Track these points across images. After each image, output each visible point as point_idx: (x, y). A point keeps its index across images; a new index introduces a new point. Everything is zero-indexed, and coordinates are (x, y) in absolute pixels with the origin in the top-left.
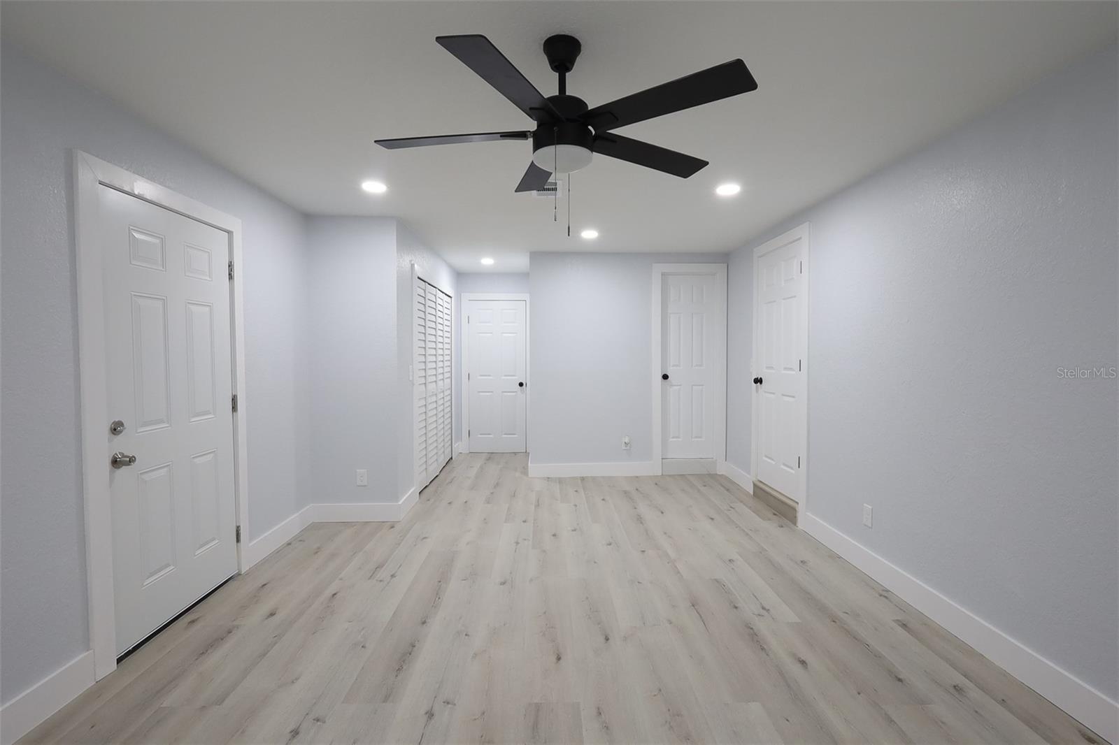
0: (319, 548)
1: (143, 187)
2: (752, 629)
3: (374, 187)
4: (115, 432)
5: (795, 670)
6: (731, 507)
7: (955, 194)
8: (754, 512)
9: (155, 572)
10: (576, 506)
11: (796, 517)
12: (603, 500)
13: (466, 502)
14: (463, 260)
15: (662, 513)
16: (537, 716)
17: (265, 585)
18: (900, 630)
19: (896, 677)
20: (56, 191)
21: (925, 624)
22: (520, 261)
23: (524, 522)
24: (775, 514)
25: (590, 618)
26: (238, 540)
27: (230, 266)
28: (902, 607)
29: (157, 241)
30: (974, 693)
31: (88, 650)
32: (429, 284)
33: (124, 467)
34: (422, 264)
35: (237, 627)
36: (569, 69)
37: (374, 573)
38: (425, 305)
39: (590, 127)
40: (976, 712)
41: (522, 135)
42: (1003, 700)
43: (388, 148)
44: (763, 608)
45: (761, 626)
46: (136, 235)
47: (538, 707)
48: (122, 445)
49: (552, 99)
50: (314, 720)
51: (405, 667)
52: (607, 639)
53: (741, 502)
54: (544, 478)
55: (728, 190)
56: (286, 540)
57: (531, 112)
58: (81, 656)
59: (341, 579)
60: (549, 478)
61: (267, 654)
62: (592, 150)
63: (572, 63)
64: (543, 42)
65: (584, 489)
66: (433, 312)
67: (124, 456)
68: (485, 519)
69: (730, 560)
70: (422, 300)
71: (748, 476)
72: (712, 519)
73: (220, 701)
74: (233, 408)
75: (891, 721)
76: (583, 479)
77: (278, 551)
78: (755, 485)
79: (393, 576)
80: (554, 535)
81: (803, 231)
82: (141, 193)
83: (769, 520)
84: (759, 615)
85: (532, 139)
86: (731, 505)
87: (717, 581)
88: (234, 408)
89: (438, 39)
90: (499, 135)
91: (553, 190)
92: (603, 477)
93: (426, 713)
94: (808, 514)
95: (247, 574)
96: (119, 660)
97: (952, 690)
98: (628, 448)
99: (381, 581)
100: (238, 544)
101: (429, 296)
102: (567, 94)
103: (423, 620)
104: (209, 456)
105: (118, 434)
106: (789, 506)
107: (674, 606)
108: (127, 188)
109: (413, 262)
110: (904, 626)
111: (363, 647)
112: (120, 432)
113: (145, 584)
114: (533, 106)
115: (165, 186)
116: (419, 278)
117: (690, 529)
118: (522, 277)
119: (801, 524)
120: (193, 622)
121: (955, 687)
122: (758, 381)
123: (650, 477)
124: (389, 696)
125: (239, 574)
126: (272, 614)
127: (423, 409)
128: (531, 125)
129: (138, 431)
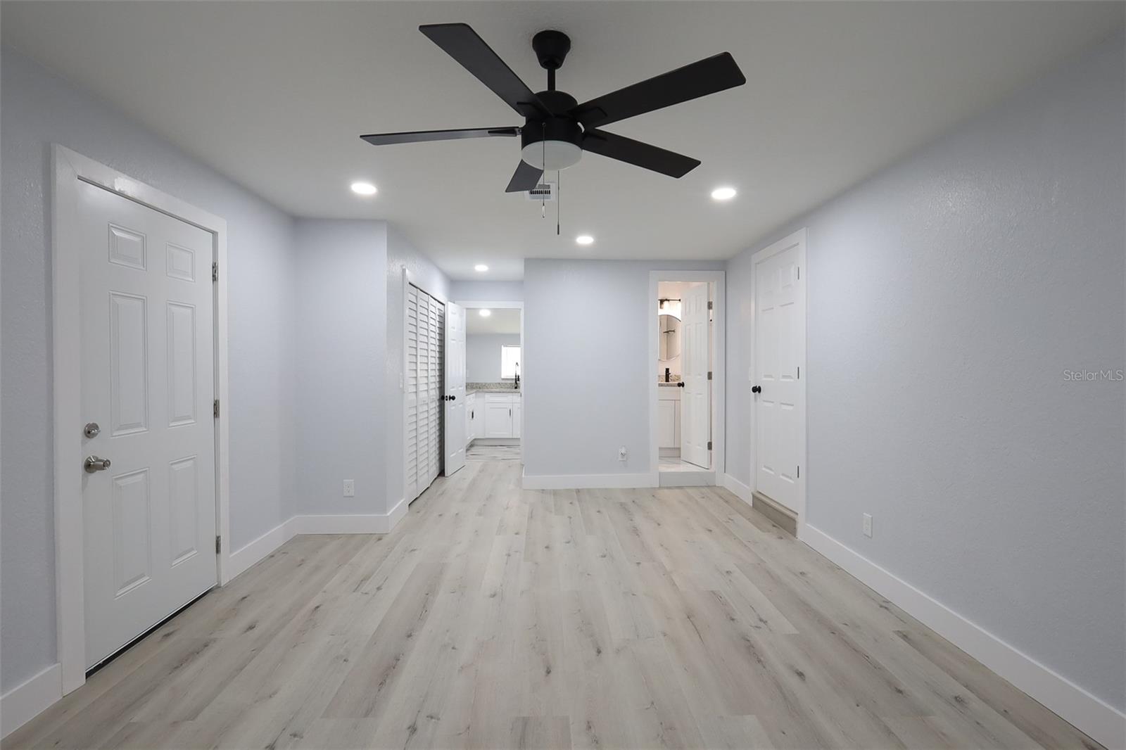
0: (303, 560)
1: (124, 184)
2: (748, 641)
3: (364, 189)
4: (88, 435)
5: (792, 681)
6: (730, 519)
7: (950, 196)
8: (753, 523)
9: (128, 583)
10: (570, 518)
11: (795, 528)
12: (599, 512)
13: (457, 514)
14: (457, 266)
15: (659, 525)
16: (524, 731)
17: (245, 597)
18: (901, 641)
19: (896, 688)
20: (32, 185)
21: (926, 635)
22: (514, 268)
23: (517, 534)
24: (774, 526)
25: (582, 630)
26: (218, 551)
27: (215, 267)
28: (902, 618)
29: (137, 239)
30: (975, 704)
31: (56, 662)
32: (421, 290)
33: (98, 471)
34: (413, 271)
35: (215, 640)
36: (558, 66)
37: (359, 586)
38: (416, 312)
39: (579, 124)
40: (978, 723)
41: (510, 131)
42: (1005, 711)
43: (374, 144)
44: (761, 620)
45: (758, 638)
46: (117, 233)
47: (525, 722)
48: (96, 449)
49: (540, 95)
50: (291, 735)
51: (387, 681)
52: (599, 652)
53: (740, 513)
54: (537, 490)
55: (724, 194)
56: (270, 552)
57: (519, 107)
58: (49, 668)
59: (325, 592)
60: (543, 490)
61: (244, 667)
62: (582, 147)
63: (562, 60)
64: (532, 38)
65: (579, 501)
66: (425, 319)
67: (98, 460)
68: (476, 531)
69: (727, 572)
70: (413, 307)
71: (748, 487)
72: (710, 531)
73: (194, 714)
74: (214, 413)
75: (889, 732)
76: (578, 491)
77: (259, 564)
78: (754, 496)
79: (379, 589)
80: (547, 547)
81: (800, 236)
82: (122, 189)
83: (769, 532)
84: (757, 627)
85: (520, 136)
86: (730, 516)
87: (713, 592)
88: (216, 414)
89: (422, 28)
90: (487, 131)
91: (546, 192)
92: (599, 489)
93: (409, 728)
94: (808, 525)
95: (227, 586)
96: (88, 675)
97: (953, 702)
98: (625, 459)
99: (366, 593)
100: (218, 555)
101: (421, 303)
102: (556, 90)
103: (409, 633)
104: (189, 462)
105: (93, 437)
106: (788, 517)
107: (668, 618)
108: (107, 185)
109: (404, 267)
110: (905, 637)
111: (345, 660)
112: (95, 435)
113: (118, 594)
114: (521, 100)
115: (148, 184)
116: (410, 283)
117: (687, 541)
118: (517, 285)
119: (801, 535)
120: (167, 635)
121: (956, 698)
122: (757, 389)
123: (647, 489)
124: (371, 711)
125: (218, 587)
126: (251, 628)
127: (414, 419)
128: (520, 121)
129: (114, 434)
